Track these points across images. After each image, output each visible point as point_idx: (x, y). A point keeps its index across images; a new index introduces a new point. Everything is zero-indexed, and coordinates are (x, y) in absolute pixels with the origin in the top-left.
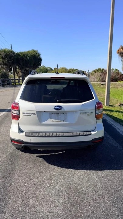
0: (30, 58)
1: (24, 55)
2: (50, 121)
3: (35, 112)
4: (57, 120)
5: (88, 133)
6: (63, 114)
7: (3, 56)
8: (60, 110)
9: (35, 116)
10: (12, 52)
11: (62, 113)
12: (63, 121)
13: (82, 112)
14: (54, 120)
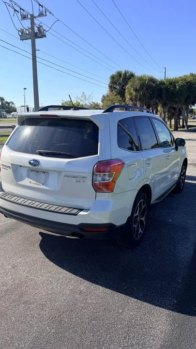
0: (181, 87)
1: (171, 84)
2: (27, 182)
3: (10, 166)
4: (35, 182)
5: (74, 211)
6: (44, 173)
7: (138, 87)
8: (35, 165)
9: (10, 171)
10: (152, 80)
11: (42, 172)
12: (43, 184)
13: (67, 174)
14: (32, 181)
